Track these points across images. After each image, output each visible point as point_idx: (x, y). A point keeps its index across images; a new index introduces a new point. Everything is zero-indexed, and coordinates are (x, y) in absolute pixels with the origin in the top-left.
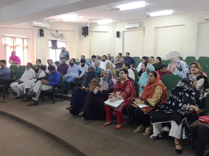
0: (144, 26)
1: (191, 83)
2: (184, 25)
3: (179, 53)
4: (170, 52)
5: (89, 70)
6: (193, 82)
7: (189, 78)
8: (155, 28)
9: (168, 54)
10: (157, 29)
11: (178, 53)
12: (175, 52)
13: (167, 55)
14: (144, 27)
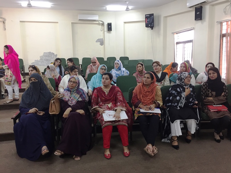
0: (3, 16)
1: (183, 80)
2: (57, 23)
3: (55, 54)
4: (44, 53)
5: (31, 79)
6: (184, 80)
7: (182, 76)
8: (21, 22)
9: (42, 55)
10: (24, 23)
11: (53, 54)
12: (50, 53)
13: (40, 57)
14: (4, 19)
